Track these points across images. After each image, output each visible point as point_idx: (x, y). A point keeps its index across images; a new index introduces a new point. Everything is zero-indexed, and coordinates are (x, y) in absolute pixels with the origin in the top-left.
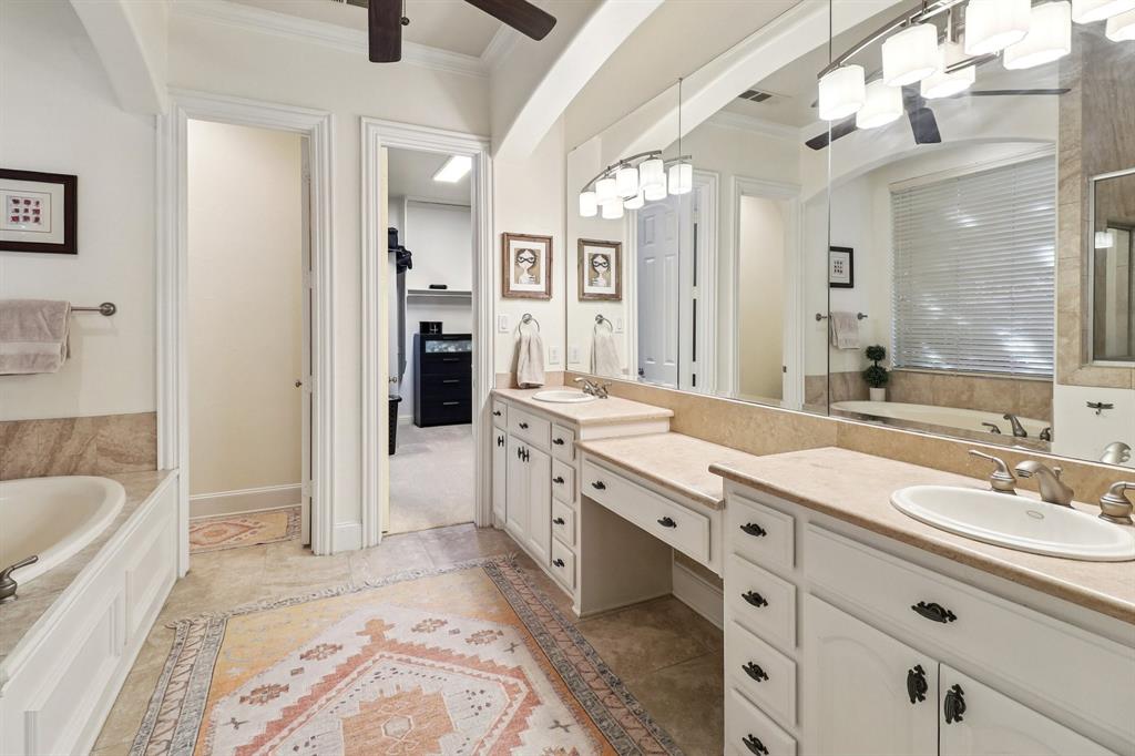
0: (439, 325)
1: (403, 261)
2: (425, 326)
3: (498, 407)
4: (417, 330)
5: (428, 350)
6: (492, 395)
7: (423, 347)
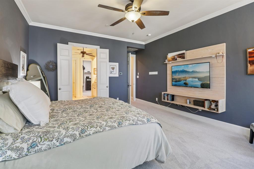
0: (89, 77)
1: (84, 69)
2: (87, 77)
3: (93, 85)
4: (86, 78)
5: (87, 80)
6: (93, 84)
7: (86, 80)
